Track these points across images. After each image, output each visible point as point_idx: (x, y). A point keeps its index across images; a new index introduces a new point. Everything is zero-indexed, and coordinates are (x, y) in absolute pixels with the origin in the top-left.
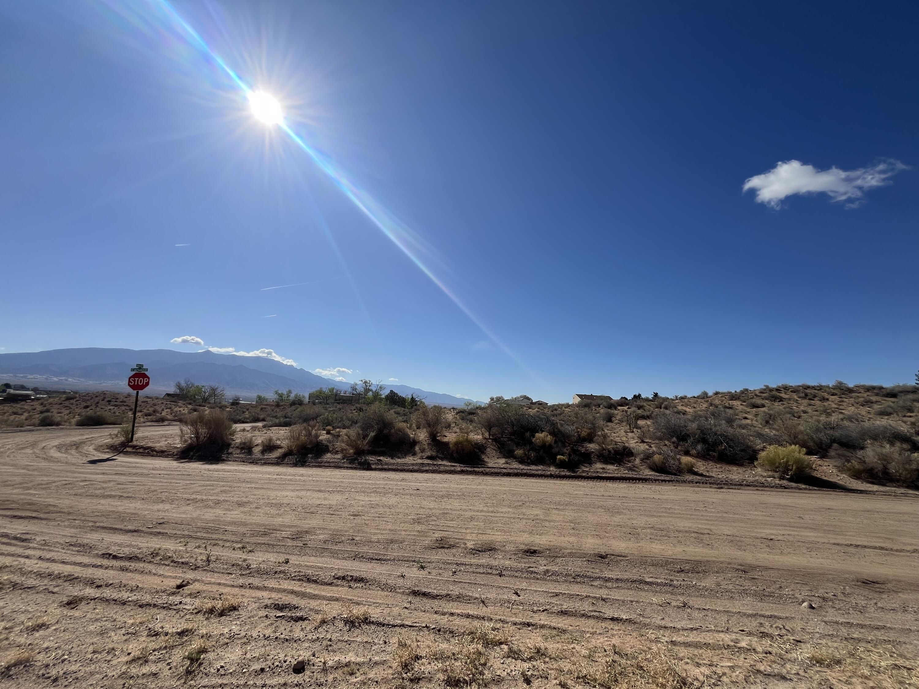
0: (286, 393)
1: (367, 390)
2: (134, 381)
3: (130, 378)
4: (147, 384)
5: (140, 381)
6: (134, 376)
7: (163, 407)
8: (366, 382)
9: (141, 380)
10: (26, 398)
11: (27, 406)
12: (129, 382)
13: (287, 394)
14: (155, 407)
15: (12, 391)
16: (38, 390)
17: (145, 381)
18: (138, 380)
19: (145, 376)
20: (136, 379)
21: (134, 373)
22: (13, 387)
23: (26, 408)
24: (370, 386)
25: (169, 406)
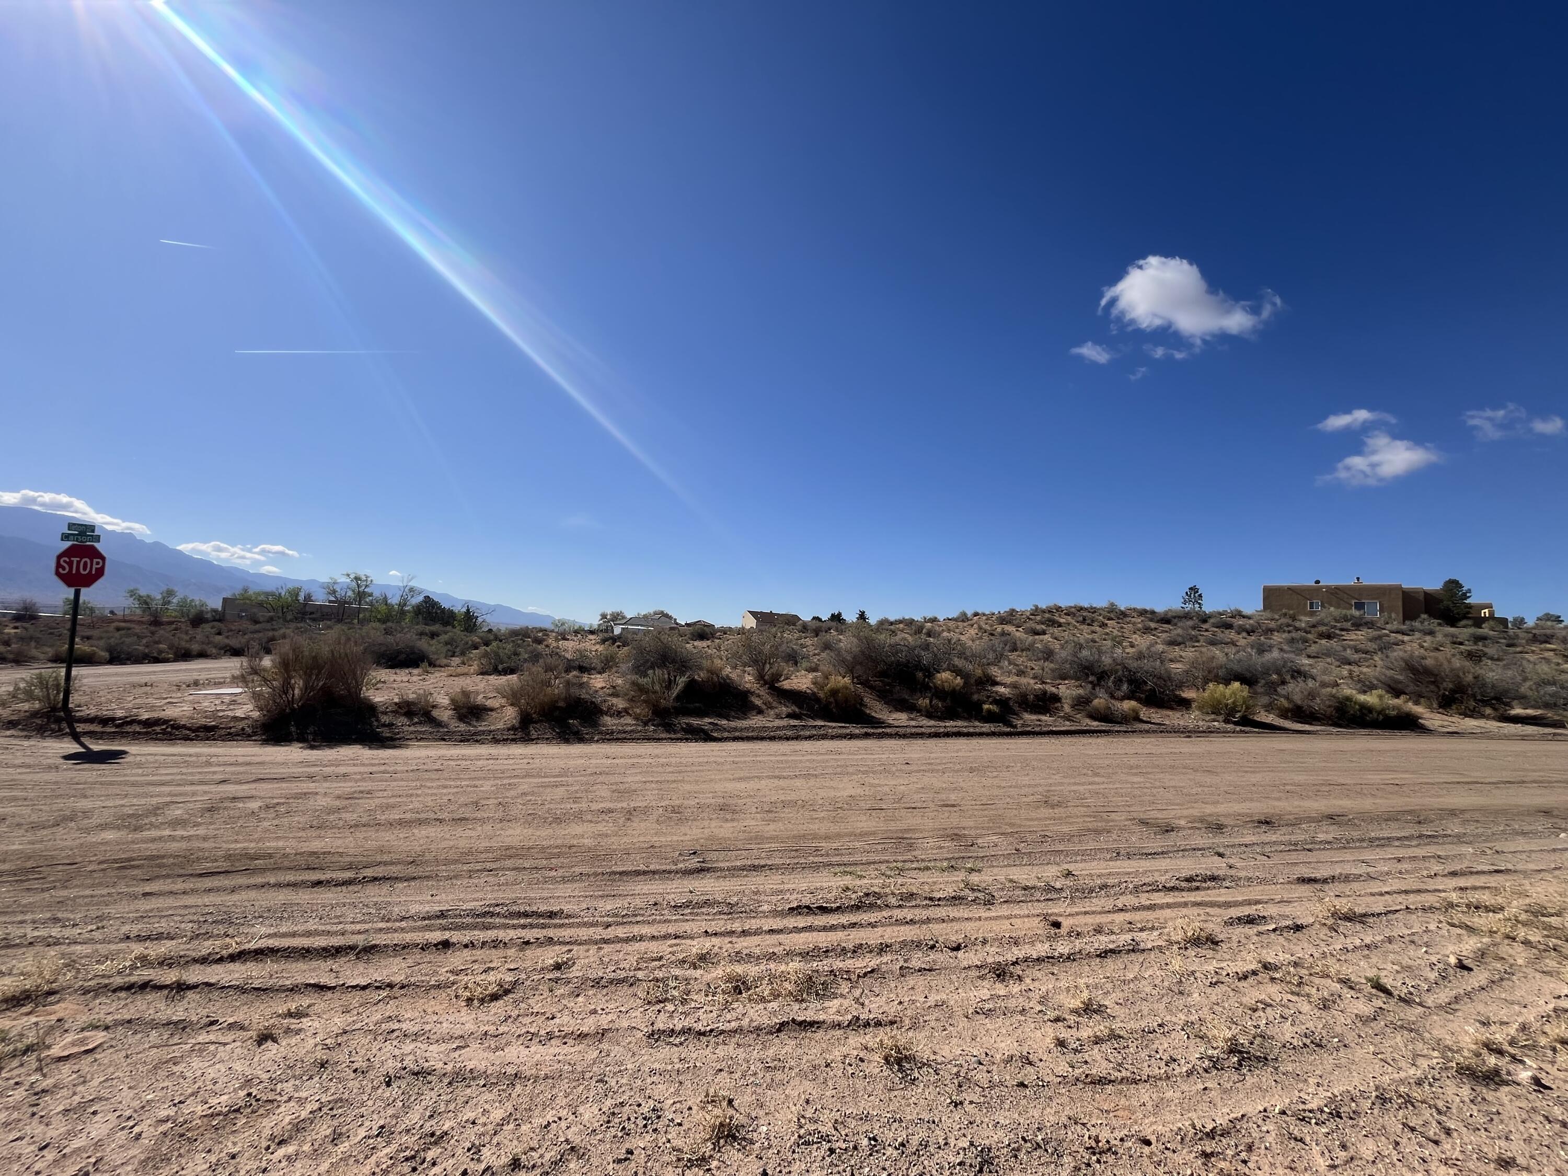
0: (159, 597)
1: (361, 595)
2: (70, 564)
3: (59, 557)
4: (100, 573)
5: (84, 566)
6: (68, 553)
8: (357, 579)
9: (85, 563)
12: (58, 565)
13: (164, 598)
17: (95, 566)
18: (78, 563)
19: (95, 554)
20: (75, 560)
21: (68, 544)
24: (366, 586)
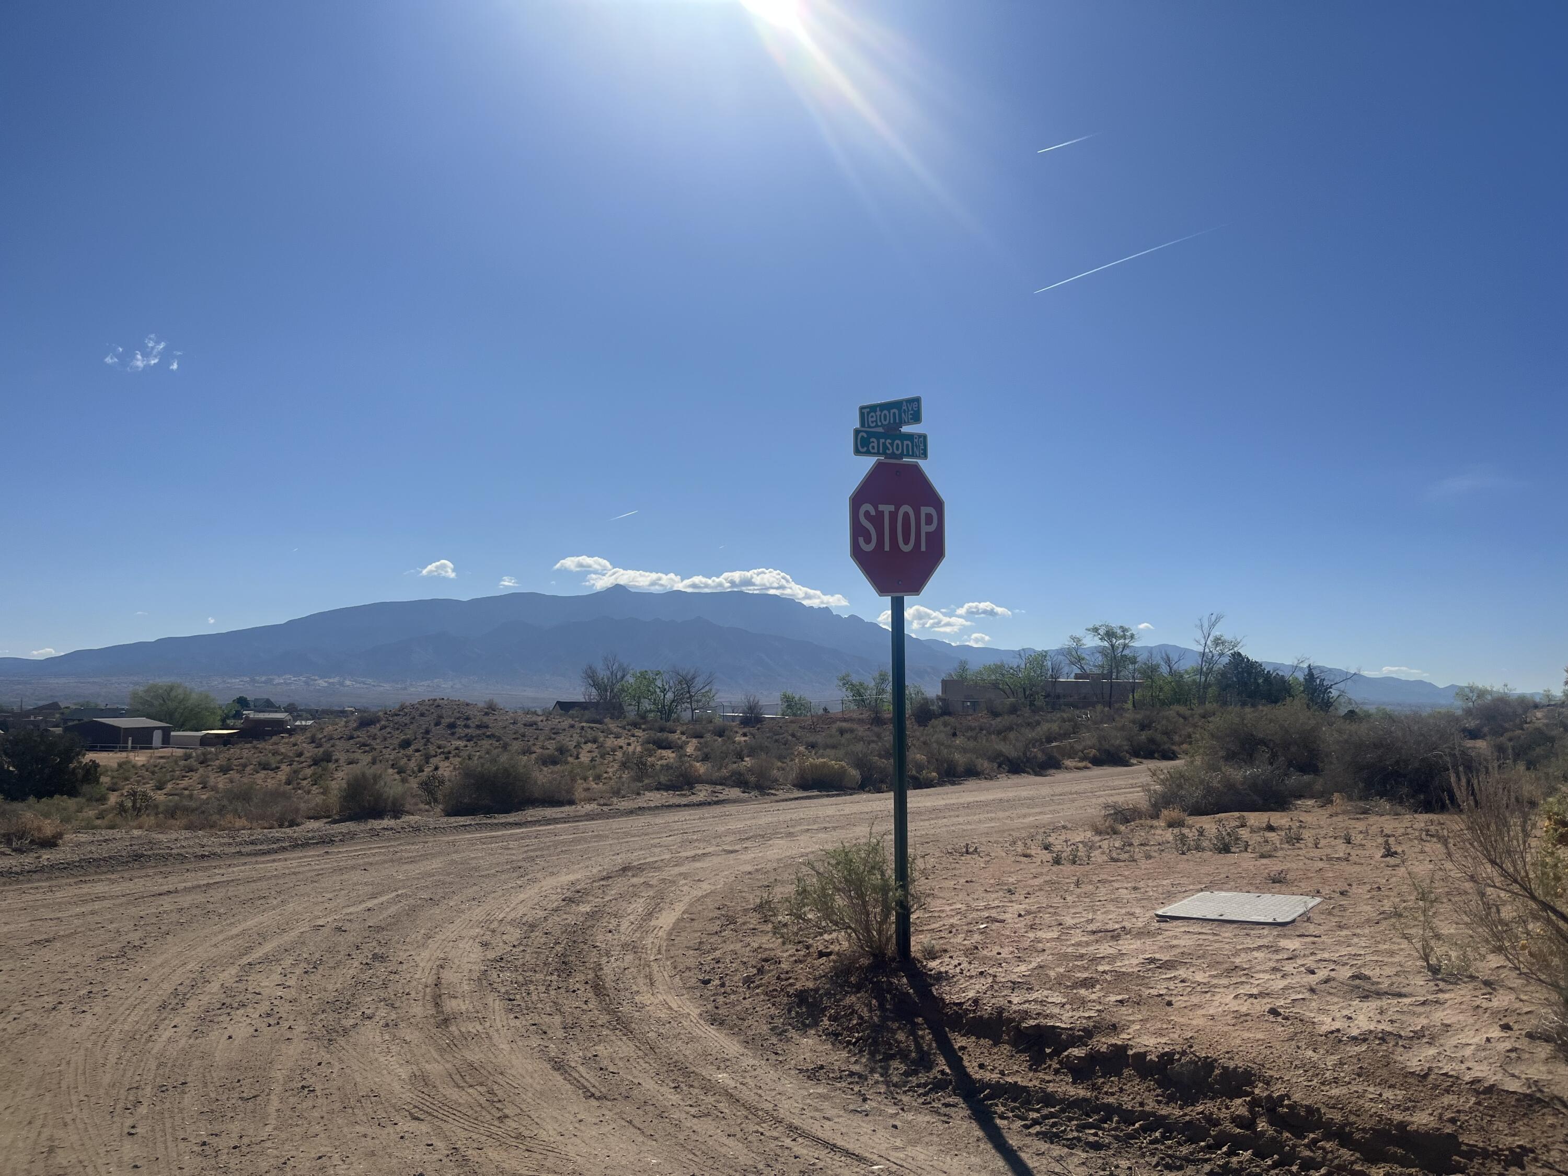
1: (1120, 662)
7: (576, 737)
8: (1109, 636)
10: (277, 728)
11: (284, 745)
14: (558, 738)
15: (252, 715)
16: (296, 710)
22: (252, 704)
23: (283, 750)
24: (1125, 646)
25: (590, 734)
